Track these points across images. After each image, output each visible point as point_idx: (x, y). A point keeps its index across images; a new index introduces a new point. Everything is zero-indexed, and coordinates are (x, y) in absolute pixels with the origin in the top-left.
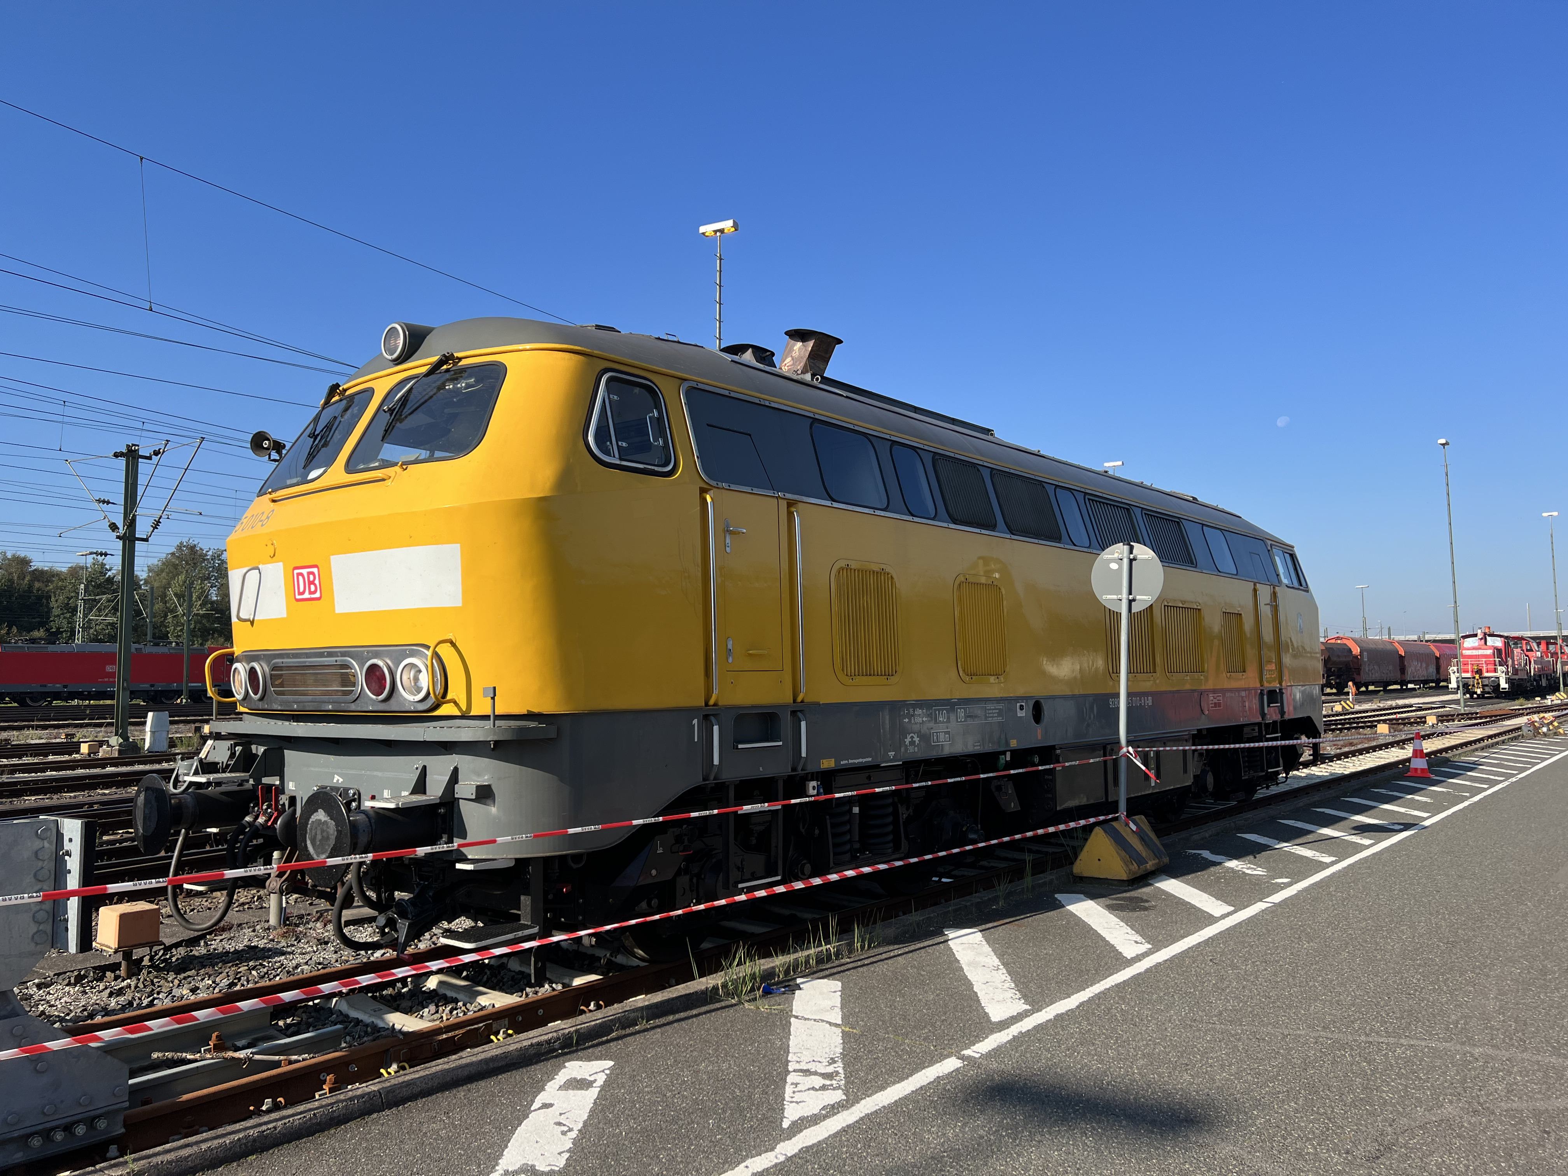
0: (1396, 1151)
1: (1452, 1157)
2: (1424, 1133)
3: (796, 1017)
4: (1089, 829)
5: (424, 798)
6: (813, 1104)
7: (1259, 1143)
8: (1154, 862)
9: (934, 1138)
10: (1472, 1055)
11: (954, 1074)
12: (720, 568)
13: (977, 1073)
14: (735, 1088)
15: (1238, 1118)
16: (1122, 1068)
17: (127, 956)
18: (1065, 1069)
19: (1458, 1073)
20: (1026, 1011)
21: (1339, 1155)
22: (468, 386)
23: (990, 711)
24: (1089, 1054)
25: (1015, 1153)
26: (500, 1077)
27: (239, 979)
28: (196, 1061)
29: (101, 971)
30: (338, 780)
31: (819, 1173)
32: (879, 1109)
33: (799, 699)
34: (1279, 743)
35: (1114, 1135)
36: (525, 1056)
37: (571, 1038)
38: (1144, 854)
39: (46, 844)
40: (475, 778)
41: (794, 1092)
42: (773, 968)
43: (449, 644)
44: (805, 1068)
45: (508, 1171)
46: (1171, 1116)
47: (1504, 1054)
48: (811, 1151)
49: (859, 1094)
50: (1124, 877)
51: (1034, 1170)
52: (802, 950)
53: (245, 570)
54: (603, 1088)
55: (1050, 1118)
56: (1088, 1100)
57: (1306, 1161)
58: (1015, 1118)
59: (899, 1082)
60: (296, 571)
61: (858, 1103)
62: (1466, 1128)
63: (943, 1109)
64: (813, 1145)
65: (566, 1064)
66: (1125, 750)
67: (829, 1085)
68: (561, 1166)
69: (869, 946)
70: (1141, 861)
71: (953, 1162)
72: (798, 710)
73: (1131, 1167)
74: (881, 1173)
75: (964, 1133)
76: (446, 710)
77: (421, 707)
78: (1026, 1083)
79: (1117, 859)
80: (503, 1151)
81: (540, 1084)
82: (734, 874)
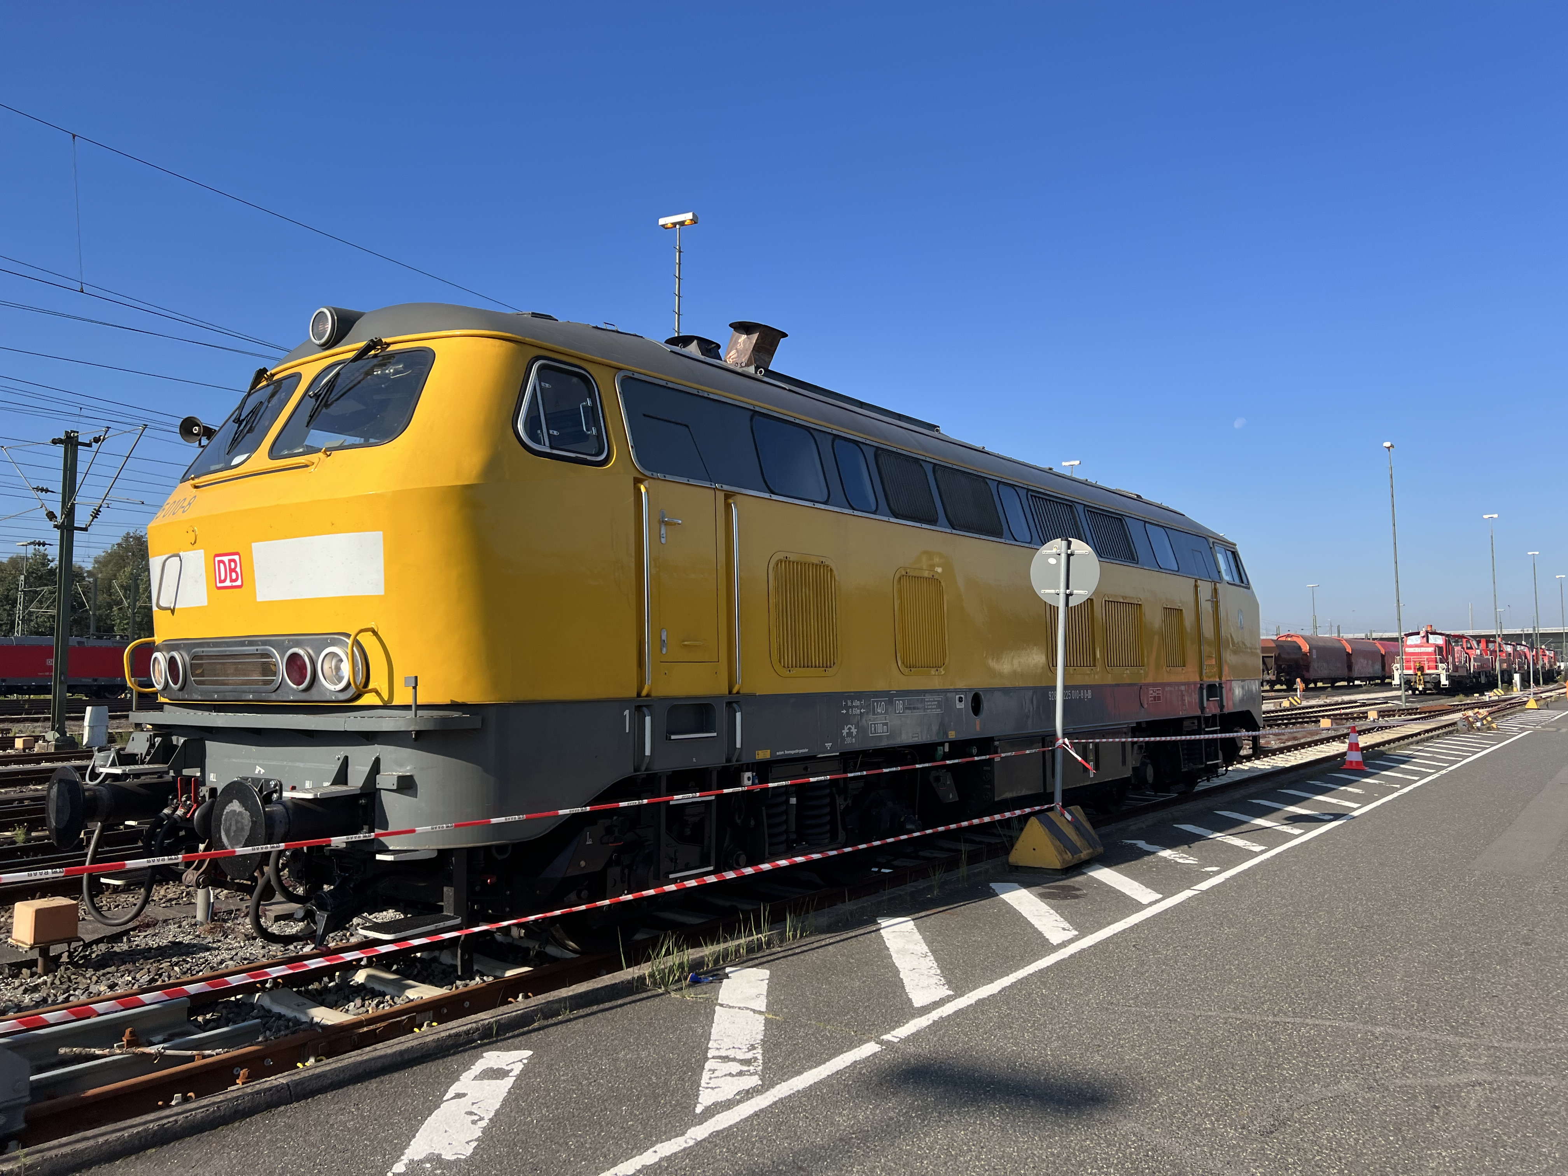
0: (1290, 1126)
1: (1343, 1131)
2: (1319, 1108)
3: (721, 1005)
4: (1025, 819)
5: (344, 788)
6: (729, 1089)
7: (1160, 1119)
8: (1088, 851)
9: (844, 1121)
10: (1373, 1034)
11: (871, 1058)
12: (653, 559)
13: (894, 1057)
14: (652, 1075)
15: (1142, 1096)
16: (1036, 1050)
17: (44, 952)
18: (981, 1052)
19: (1358, 1051)
20: (949, 996)
21: (1235, 1130)
22: (396, 372)
23: (929, 703)
24: (1006, 1037)
25: (922, 1133)
26: (415, 1068)
27: (161, 975)
28: (104, 1056)
29: (17, 968)
30: (259, 770)
31: (727, 1157)
32: (793, 1094)
33: (735, 691)
34: (1219, 736)
35: (1021, 1114)
36: (442, 1047)
37: (491, 1028)
38: (1078, 844)
40: (399, 769)
41: (710, 1078)
42: (702, 957)
43: (370, 633)
44: (724, 1055)
45: (413, 1160)
46: (1078, 1095)
47: (1404, 1033)
48: (721, 1135)
49: (775, 1079)
50: (1058, 866)
51: (940, 1149)
52: (732, 939)
53: (165, 557)
54: (519, 1077)
55: (961, 1099)
56: (999, 1082)
57: (1203, 1136)
58: (927, 1100)
59: (816, 1067)
60: (217, 559)
61: (773, 1088)
62: (1360, 1103)
63: (856, 1093)
64: (724, 1129)
65: (484, 1054)
66: (1061, 741)
67: (747, 1071)
68: (468, 1155)
69: (801, 936)
70: (1075, 850)
71: (860, 1143)
72: (733, 701)
73: (1034, 1144)
74: (788, 1155)
75: (874, 1115)
76: (368, 699)
77: (342, 696)
78: (940, 1067)
79: (1052, 849)
80: (410, 1141)
81: (455, 1074)
82: (667, 865)
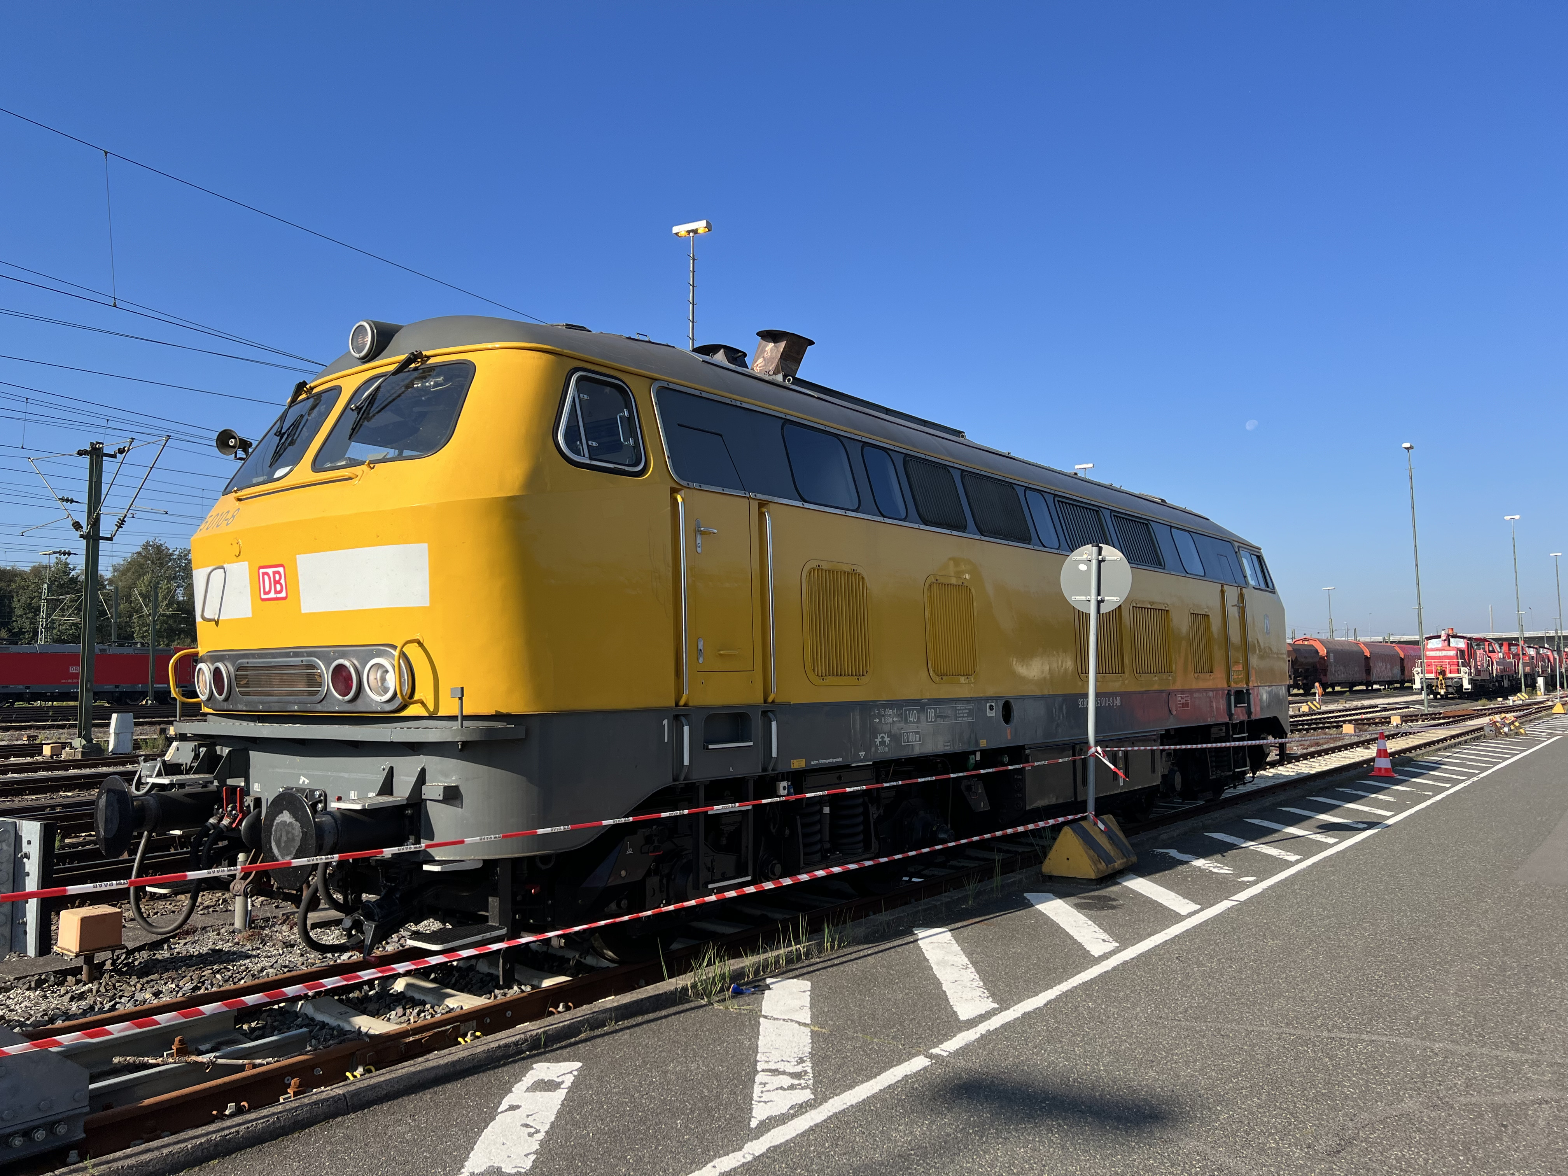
0: (1357, 1145)
1: (1412, 1151)
2: (1384, 1128)
3: (766, 1017)
4: (1057, 829)
5: (391, 799)
6: (781, 1103)
7: (1222, 1138)
8: (1122, 861)
9: (901, 1136)
10: (1432, 1051)
11: (922, 1072)
12: (690, 568)
13: (945, 1071)
14: (704, 1088)
15: (1202, 1114)
16: (1089, 1065)
17: (89, 960)
18: (1033, 1066)
19: (1418, 1069)
20: (994, 1009)
21: (1301, 1149)
22: (437, 384)
23: (960, 711)
24: (1056, 1051)
25: (982, 1150)
26: (467, 1079)
27: (203, 983)
28: (158, 1065)
29: (62, 976)
30: (303, 781)
31: (786, 1172)
32: (847, 1108)
33: (770, 700)
34: (1245, 743)
35: (1080, 1131)
36: (492, 1059)
37: (539, 1039)
38: (1112, 854)
39: (5, 847)
40: (444, 780)
41: (762, 1092)
42: (743, 968)
43: (416, 644)
44: (774, 1068)
45: (474, 1174)
46: (1136, 1112)
47: (1464, 1049)
48: (778, 1151)
49: (827, 1093)
50: (1093, 876)
51: (1001, 1166)
52: (772, 950)
53: (209, 569)
54: (570, 1089)
55: (1017, 1115)
56: (1054, 1098)
57: (1268, 1155)
58: (982, 1116)
59: (867, 1081)
60: (262, 571)
61: (826, 1102)
62: (1425, 1122)
63: (911, 1107)
64: (781, 1144)
65: (534, 1066)
66: (1093, 750)
67: (798, 1085)
68: (528, 1168)
69: (839, 946)
70: (1109, 860)
71: (920, 1160)
72: (768, 711)
73: (1096, 1163)
74: (848, 1172)
75: (931, 1131)
76: (413, 710)
77: (388, 707)
78: (992, 1081)
79: (1086, 858)
80: (469, 1153)
81: (508, 1086)
82: (704, 875)
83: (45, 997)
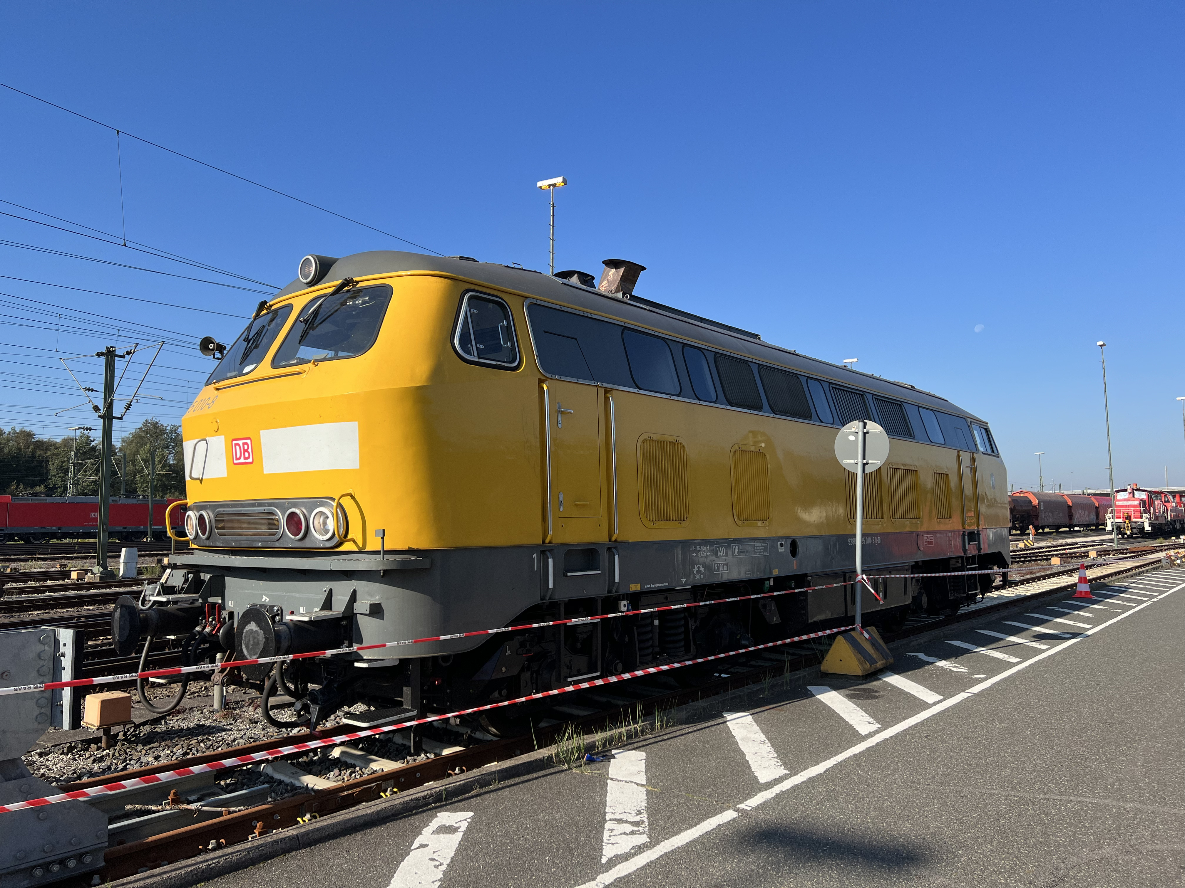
0: (1067, 882)
1: (1110, 886)
2: (1089, 868)
3: (612, 779)
4: (833, 637)
5: (330, 613)
6: (625, 845)
7: (963, 875)
8: (882, 662)
9: (716, 871)
10: (1125, 809)
11: (731, 822)
12: (553, 440)
13: (749, 822)
14: (566, 833)
15: (947, 857)
16: (859, 818)
17: (107, 732)
19: (1114, 823)
20: (786, 775)
21: (1024, 885)
22: (364, 303)
23: (758, 548)
24: (834, 808)
25: (778, 883)
26: (388, 824)
27: (191, 750)
28: (158, 811)
29: (87, 743)
30: (265, 599)
32: (675, 849)
33: (613, 539)
34: (977, 572)
35: (853, 869)
36: (407, 809)
37: (441, 794)
38: (875, 656)
39: (47, 648)
40: (369, 598)
41: (610, 836)
42: (594, 742)
43: (349, 497)
44: (618, 818)
46: (897, 855)
47: (1149, 808)
48: (623, 881)
49: (660, 838)
50: (860, 673)
52: (616, 728)
53: (195, 441)
54: (465, 832)
55: (805, 856)
56: (833, 843)
58: (778, 856)
59: (689, 829)
60: (234, 442)
61: (659, 844)
62: (1120, 864)
63: (723, 849)
64: (625, 876)
65: (438, 814)
66: (860, 577)
67: (637, 831)
69: (667, 726)
70: (872, 661)
72: (612, 547)
75: (739, 867)
76: (347, 546)
77: (328, 544)
78: (785, 830)
79: (854, 660)
80: (390, 880)
81: (418, 829)
82: (564, 671)
83: (75, 760)
